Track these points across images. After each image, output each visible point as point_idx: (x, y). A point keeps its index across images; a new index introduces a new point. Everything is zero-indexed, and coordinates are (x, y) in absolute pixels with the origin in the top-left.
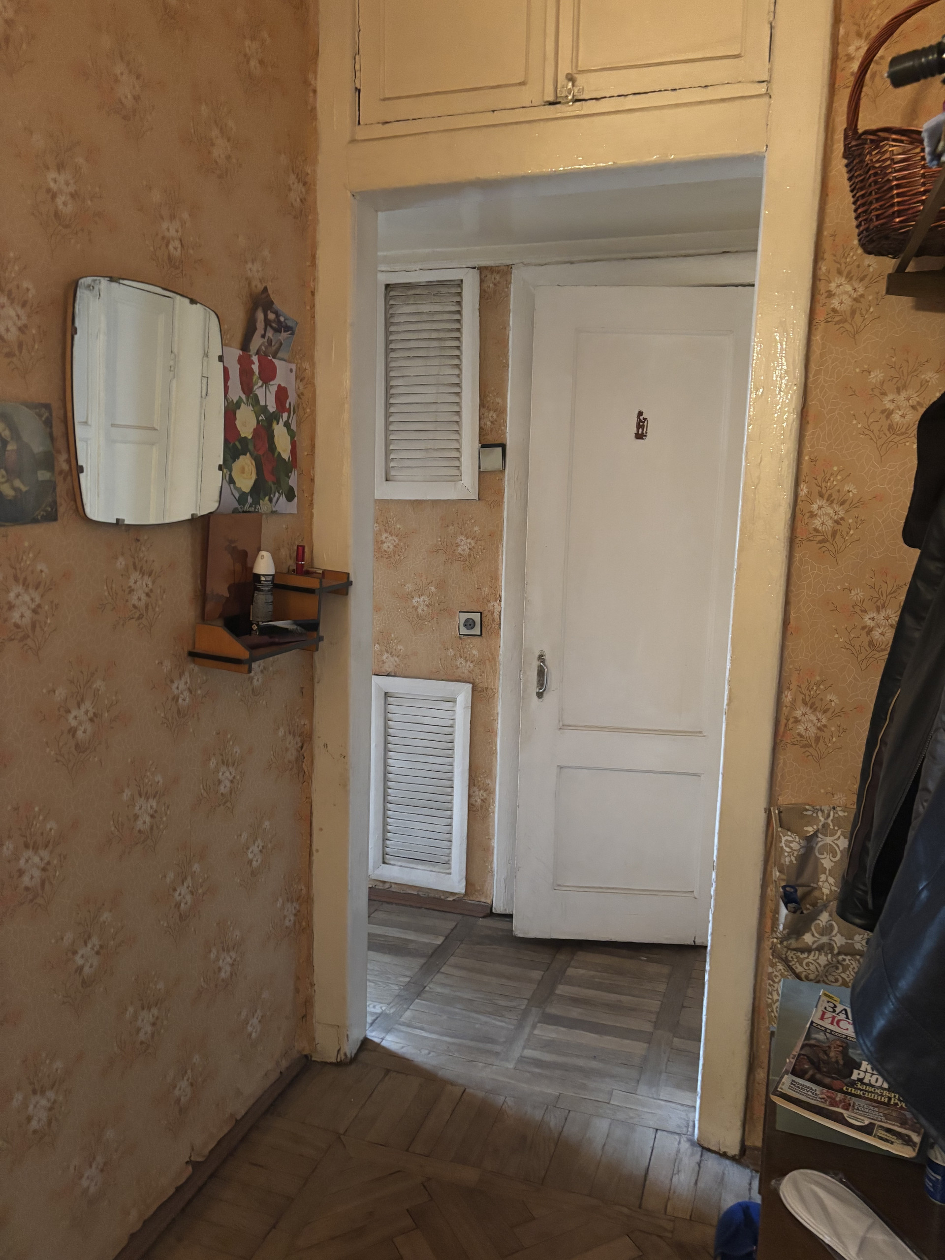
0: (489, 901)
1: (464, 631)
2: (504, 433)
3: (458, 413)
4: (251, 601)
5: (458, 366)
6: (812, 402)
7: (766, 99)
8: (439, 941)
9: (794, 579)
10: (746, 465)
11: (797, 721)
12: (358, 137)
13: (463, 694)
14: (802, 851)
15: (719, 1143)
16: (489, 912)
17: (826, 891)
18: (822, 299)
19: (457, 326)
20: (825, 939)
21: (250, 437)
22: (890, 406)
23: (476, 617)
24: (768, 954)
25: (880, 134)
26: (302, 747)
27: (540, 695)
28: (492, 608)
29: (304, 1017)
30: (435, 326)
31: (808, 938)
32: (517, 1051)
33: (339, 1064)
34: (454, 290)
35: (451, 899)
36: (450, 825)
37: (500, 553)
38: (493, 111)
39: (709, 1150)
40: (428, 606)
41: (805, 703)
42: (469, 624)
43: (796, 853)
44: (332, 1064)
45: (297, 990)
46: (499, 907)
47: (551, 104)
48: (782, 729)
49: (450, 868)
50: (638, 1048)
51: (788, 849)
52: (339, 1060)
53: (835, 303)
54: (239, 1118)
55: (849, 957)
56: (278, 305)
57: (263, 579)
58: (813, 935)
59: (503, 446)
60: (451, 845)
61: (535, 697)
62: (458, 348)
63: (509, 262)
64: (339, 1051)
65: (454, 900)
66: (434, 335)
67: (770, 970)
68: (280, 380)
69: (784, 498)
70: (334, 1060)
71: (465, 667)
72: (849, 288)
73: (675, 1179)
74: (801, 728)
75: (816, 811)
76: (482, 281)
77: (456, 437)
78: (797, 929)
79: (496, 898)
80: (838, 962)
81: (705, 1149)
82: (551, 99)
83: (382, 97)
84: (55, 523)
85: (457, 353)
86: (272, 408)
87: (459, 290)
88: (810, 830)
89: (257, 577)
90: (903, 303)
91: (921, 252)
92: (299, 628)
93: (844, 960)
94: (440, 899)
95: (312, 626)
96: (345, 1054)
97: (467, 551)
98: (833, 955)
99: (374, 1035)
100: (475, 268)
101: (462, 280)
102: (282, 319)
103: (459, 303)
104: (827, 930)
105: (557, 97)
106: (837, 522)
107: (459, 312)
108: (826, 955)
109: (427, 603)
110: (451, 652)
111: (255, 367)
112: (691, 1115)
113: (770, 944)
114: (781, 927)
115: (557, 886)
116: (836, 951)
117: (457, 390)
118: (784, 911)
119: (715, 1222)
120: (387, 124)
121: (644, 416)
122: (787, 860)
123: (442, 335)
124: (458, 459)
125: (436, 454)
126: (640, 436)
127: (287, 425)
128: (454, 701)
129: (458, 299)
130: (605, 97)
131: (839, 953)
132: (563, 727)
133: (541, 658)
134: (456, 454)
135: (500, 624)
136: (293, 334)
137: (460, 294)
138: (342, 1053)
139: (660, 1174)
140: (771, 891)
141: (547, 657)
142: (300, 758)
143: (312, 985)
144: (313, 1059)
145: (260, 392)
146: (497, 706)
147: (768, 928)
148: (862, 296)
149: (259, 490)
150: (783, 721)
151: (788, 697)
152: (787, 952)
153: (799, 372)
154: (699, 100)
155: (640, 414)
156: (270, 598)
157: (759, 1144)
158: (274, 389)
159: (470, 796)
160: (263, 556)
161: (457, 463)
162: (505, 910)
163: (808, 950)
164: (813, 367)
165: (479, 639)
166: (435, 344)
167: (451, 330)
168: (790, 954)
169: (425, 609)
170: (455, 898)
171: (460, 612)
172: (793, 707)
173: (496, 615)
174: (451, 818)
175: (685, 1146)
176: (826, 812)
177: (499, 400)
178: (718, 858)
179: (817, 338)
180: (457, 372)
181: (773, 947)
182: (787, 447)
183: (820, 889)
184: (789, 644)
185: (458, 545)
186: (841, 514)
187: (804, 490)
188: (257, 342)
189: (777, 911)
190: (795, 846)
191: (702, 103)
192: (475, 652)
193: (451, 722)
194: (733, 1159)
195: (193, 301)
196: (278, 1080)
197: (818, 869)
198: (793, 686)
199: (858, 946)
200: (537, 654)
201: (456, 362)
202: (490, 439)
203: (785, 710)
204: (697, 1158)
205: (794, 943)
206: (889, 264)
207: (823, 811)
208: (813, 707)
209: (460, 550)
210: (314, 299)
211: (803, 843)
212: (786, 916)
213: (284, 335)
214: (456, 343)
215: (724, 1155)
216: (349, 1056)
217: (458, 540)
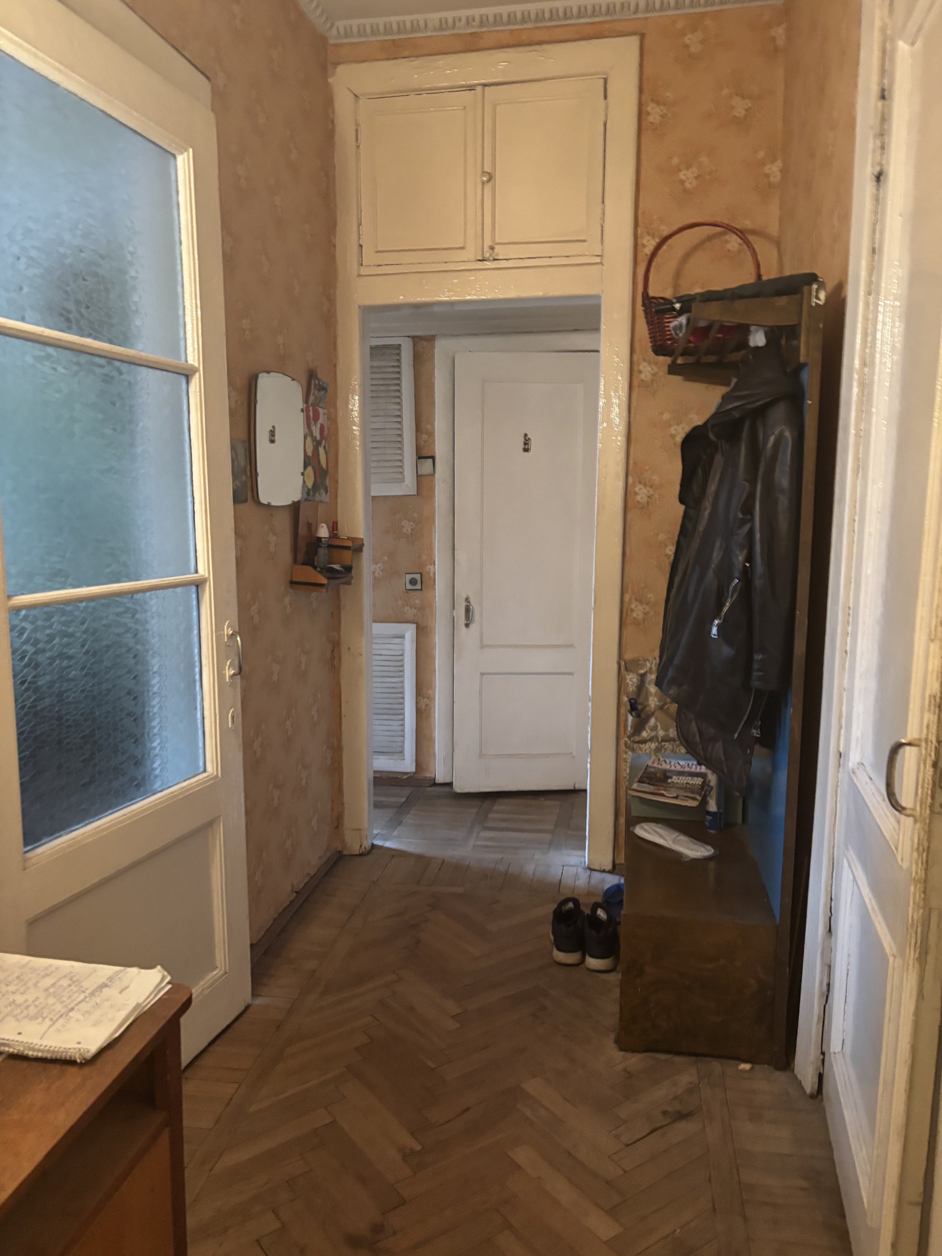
0: (433, 776)
1: (409, 587)
2: (434, 449)
3: (400, 435)
4: (316, 553)
5: (399, 404)
6: (633, 431)
7: (600, 266)
8: (404, 800)
9: (627, 529)
10: (599, 467)
11: (632, 610)
12: (362, 273)
13: (410, 631)
14: (639, 683)
15: (600, 865)
16: (433, 782)
17: (653, 706)
18: (635, 374)
19: (397, 376)
20: (653, 734)
21: (311, 456)
22: (674, 432)
23: (418, 577)
24: (622, 746)
25: (659, 300)
26: (333, 651)
27: (467, 625)
28: (428, 570)
29: (337, 827)
30: (382, 376)
31: (644, 734)
32: (471, 843)
33: (361, 855)
34: (395, 352)
35: (405, 777)
36: (403, 725)
37: (433, 532)
38: (446, 263)
39: (595, 870)
40: (382, 571)
41: (636, 600)
42: (413, 582)
43: (635, 685)
44: (356, 855)
45: (333, 809)
46: (440, 779)
47: (480, 260)
48: (624, 615)
49: (404, 755)
50: (548, 837)
51: (631, 683)
52: (361, 852)
53: (642, 376)
54: (312, 875)
55: (667, 743)
56: (319, 375)
57: (323, 540)
58: (647, 732)
59: (433, 458)
60: (404, 739)
61: (464, 627)
62: (399, 391)
63: (433, 333)
64: (361, 846)
65: (407, 778)
66: (382, 382)
67: (624, 756)
68: (320, 421)
69: (620, 484)
70: (358, 853)
71: (410, 612)
72: (649, 369)
73: (577, 883)
74: (635, 615)
75: (645, 660)
76: (414, 345)
77: (399, 452)
78: (639, 727)
79: (438, 773)
80: (662, 746)
81: (592, 870)
82: (481, 258)
83: (376, 250)
84: (246, 504)
85: (398, 394)
86: (318, 438)
87: (398, 352)
88: (642, 671)
89: (319, 539)
90: (678, 379)
91: (682, 354)
92: (343, 569)
93: (665, 745)
94: (397, 778)
95: (348, 569)
96: (365, 848)
97: (410, 530)
98: (659, 743)
99: (377, 842)
100: (409, 337)
101: (400, 345)
102: (321, 383)
103: (399, 360)
104: (654, 728)
105: (483, 257)
106: (649, 497)
107: (399, 367)
108: (655, 743)
109: (382, 568)
110: (400, 603)
111: (311, 414)
112: (583, 859)
113: (623, 741)
114: (629, 729)
115: (481, 755)
116: (660, 740)
117: (399, 419)
118: (630, 718)
119: (601, 894)
120: (380, 267)
121: (528, 437)
122: (631, 689)
123: (388, 382)
124: (401, 467)
125: (387, 464)
126: (526, 450)
127: (324, 447)
128: (403, 637)
129: (398, 357)
130: (512, 259)
131: (662, 741)
132: (482, 647)
133: (467, 600)
134: (399, 464)
135: (435, 581)
136: (326, 392)
137: (399, 354)
138: (363, 847)
139: (568, 881)
140: (623, 711)
141: (472, 600)
142: (333, 658)
143: (343, 804)
144: (344, 853)
145: (313, 428)
146: (435, 638)
147: (622, 732)
148: (657, 373)
149: (316, 488)
150: (625, 611)
151: (627, 597)
152: (633, 745)
153: (625, 414)
154: (563, 263)
155: (526, 435)
156: (326, 551)
157: (623, 861)
158: (319, 426)
159: (417, 703)
160: (323, 526)
161: (401, 470)
162: (445, 780)
163: (644, 742)
164: (633, 411)
165: (420, 591)
166: (383, 388)
167: (394, 379)
168: (635, 746)
169: (381, 573)
170: (408, 776)
171: (406, 574)
172: (630, 603)
173: (431, 574)
174: (403, 720)
175: (580, 870)
176: (651, 661)
177: (429, 427)
178: (592, 693)
179: (634, 396)
180: (398, 407)
181: (626, 743)
182: (621, 456)
183: (649, 705)
184: (627, 567)
185: (403, 527)
186: (652, 492)
187: (631, 480)
188: (312, 398)
189: (626, 720)
190: (635, 680)
191: (564, 265)
192: (418, 602)
193: (402, 652)
194: (609, 872)
195: (293, 379)
196: (327, 861)
197: (648, 694)
198: (630, 591)
199: (671, 735)
200: (464, 597)
201: (398, 400)
202: (425, 453)
203: (626, 605)
204: (589, 873)
205: (637, 739)
206: (668, 360)
207: (649, 661)
208: (641, 602)
209: (404, 530)
210: (336, 370)
211: (639, 678)
212: (632, 720)
213: (322, 392)
214: (397, 388)
215: (604, 871)
216: (367, 849)
217: (403, 524)
